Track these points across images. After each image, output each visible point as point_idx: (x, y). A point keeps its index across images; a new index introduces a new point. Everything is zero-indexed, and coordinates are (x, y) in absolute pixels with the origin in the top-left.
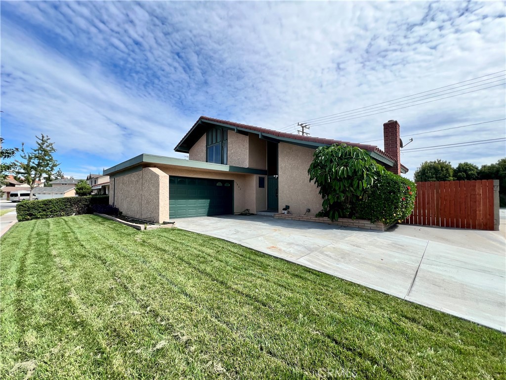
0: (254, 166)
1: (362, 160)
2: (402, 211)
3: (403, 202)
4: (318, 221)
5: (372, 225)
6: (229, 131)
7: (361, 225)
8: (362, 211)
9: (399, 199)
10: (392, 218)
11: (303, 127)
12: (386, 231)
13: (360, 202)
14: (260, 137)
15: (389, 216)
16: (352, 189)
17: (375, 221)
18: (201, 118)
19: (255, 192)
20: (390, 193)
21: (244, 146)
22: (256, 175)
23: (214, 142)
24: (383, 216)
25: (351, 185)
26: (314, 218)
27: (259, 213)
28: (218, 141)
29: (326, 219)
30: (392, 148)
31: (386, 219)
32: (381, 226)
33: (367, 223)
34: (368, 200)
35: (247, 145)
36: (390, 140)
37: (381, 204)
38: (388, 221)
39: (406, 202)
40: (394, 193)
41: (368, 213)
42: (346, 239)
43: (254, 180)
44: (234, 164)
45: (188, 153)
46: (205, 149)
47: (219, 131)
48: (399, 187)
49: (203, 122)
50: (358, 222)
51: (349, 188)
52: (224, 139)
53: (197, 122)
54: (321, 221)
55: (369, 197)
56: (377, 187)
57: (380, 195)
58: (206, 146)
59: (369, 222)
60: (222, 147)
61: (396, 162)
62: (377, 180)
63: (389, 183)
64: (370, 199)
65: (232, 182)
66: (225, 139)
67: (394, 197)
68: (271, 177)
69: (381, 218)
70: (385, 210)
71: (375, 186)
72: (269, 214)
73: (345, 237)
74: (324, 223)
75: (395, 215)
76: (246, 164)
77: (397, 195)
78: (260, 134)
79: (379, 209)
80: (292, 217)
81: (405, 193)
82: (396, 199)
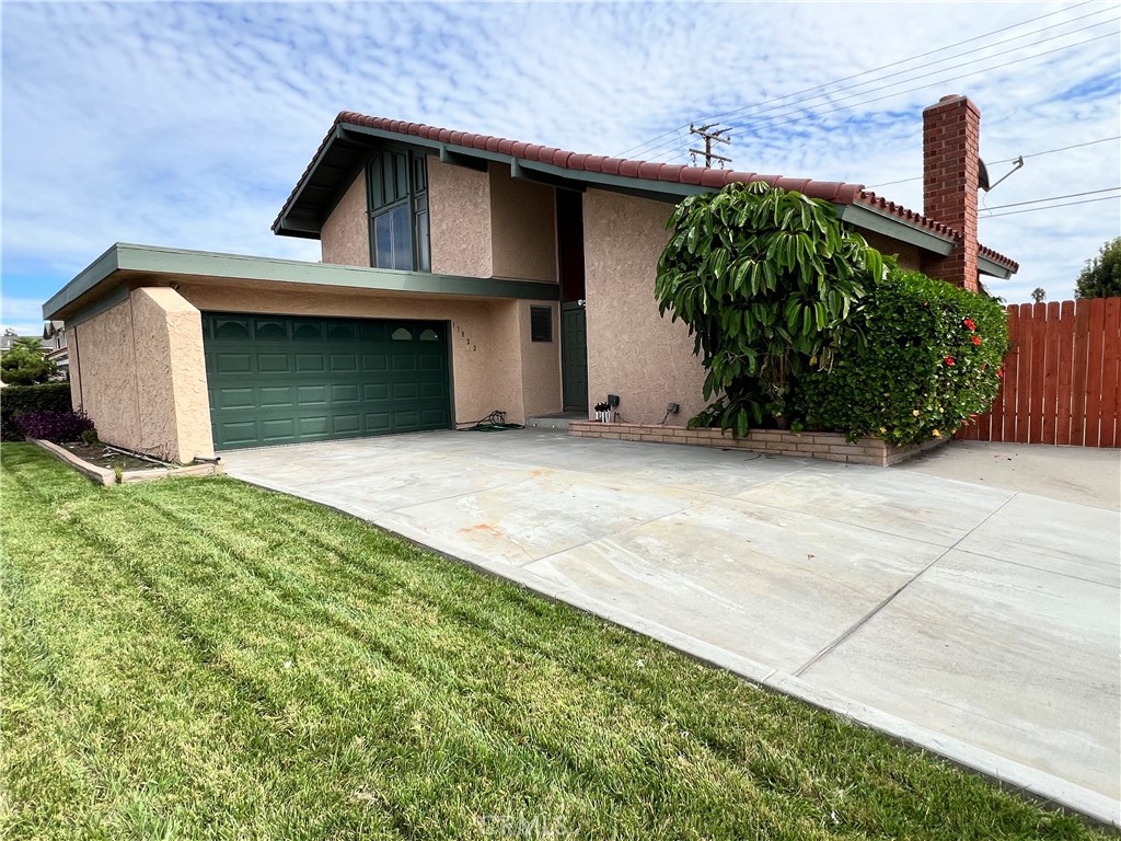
0: (514, 273)
1: (810, 234)
2: (942, 402)
3: (945, 371)
4: (694, 441)
5: (853, 449)
6: (430, 158)
7: (819, 448)
8: (819, 404)
9: (931, 362)
10: (908, 425)
11: (708, 138)
12: (894, 465)
13: (814, 377)
14: (513, 174)
15: (900, 419)
16: (784, 334)
17: (860, 435)
18: (342, 119)
19: (520, 355)
20: (902, 342)
21: (476, 205)
22: (522, 301)
23: (390, 198)
24: (883, 419)
25: (781, 320)
26: (682, 433)
27: (534, 422)
28: (402, 193)
29: (716, 432)
30: (946, 192)
31: (890, 429)
32: (877, 452)
33: (835, 441)
34: (836, 367)
35: (486, 205)
36: (942, 165)
37: (874, 380)
38: (897, 433)
39: (960, 369)
40: (917, 341)
41: (837, 411)
42: (744, 494)
43: (517, 318)
44: (452, 267)
45: (317, 237)
46: (364, 222)
47: (401, 160)
48: (933, 322)
49: (347, 132)
50: (810, 440)
51: (774, 330)
52: (419, 189)
53: (331, 132)
54: (703, 441)
55: (838, 357)
56: (864, 327)
57: (871, 350)
58: (368, 212)
59: (842, 440)
60: (414, 214)
61: (960, 240)
62: (864, 301)
63: (900, 311)
64: (842, 363)
65: (442, 328)
66: (421, 187)
67: (915, 356)
68: (569, 305)
69: (877, 425)
70: (886, 399)
71: (857, 320)
72: (561, 423)
73: (746, 487)
74: (712, 446)
75: (916, 413)
76: (486, 269)
77: (926, 351)
78: (512, 161)
79: (868, 396)
80: (620, 429)
81: (956, 342)
82: (922, 362)
